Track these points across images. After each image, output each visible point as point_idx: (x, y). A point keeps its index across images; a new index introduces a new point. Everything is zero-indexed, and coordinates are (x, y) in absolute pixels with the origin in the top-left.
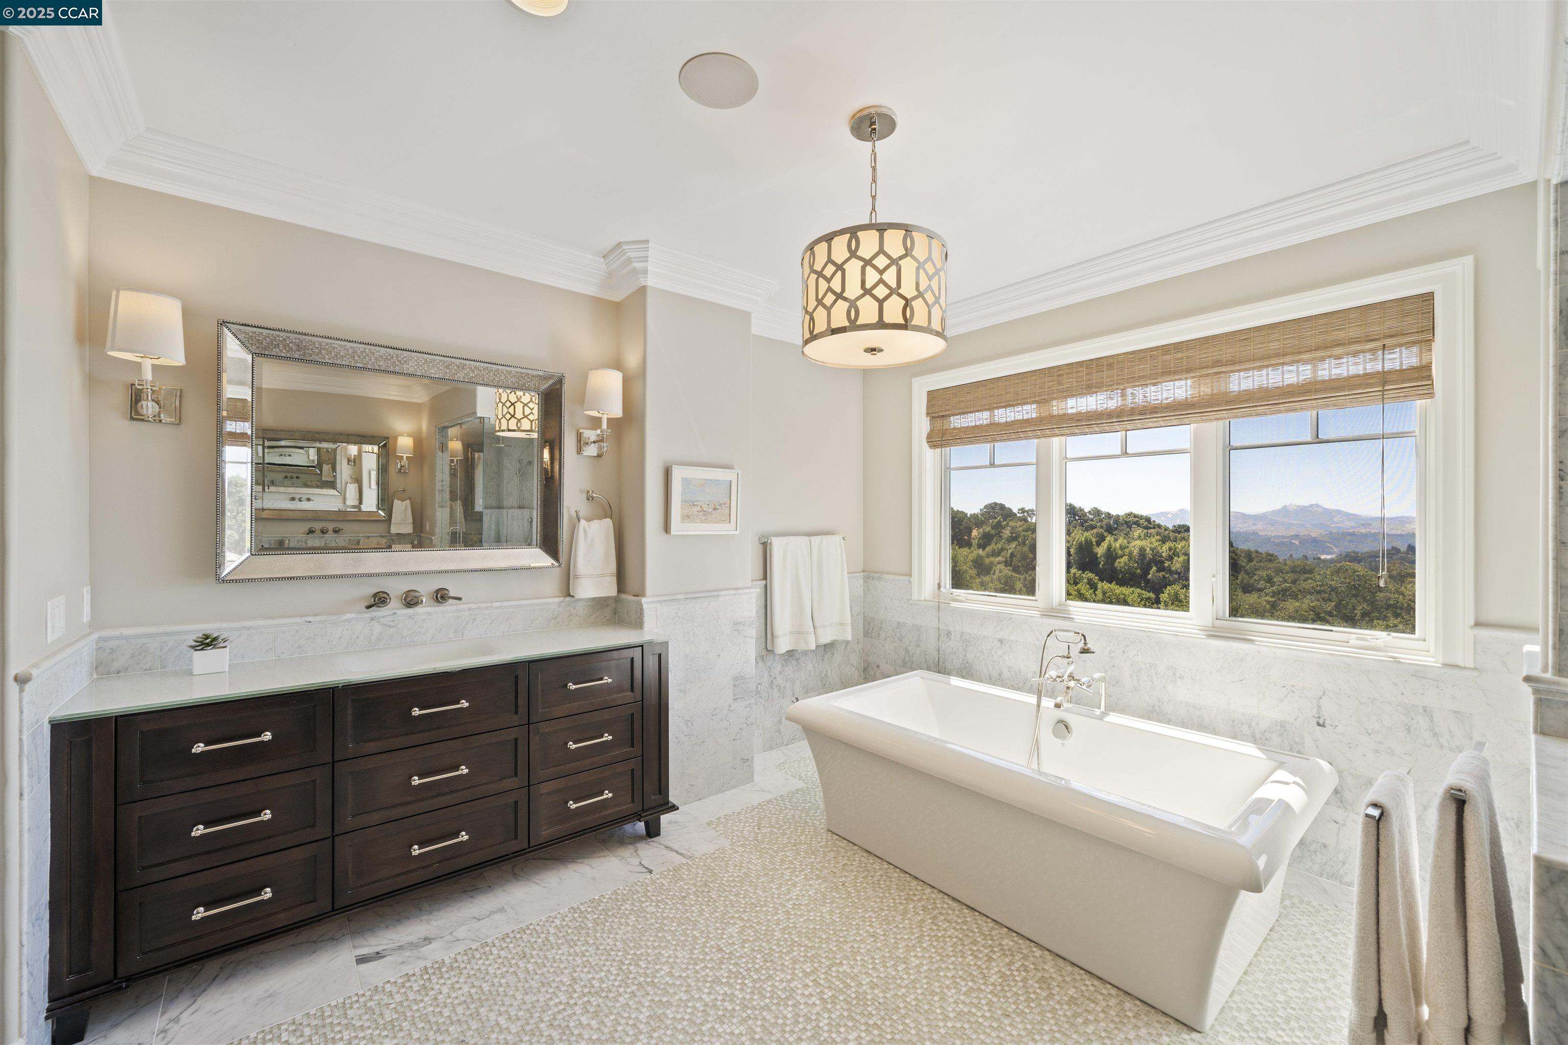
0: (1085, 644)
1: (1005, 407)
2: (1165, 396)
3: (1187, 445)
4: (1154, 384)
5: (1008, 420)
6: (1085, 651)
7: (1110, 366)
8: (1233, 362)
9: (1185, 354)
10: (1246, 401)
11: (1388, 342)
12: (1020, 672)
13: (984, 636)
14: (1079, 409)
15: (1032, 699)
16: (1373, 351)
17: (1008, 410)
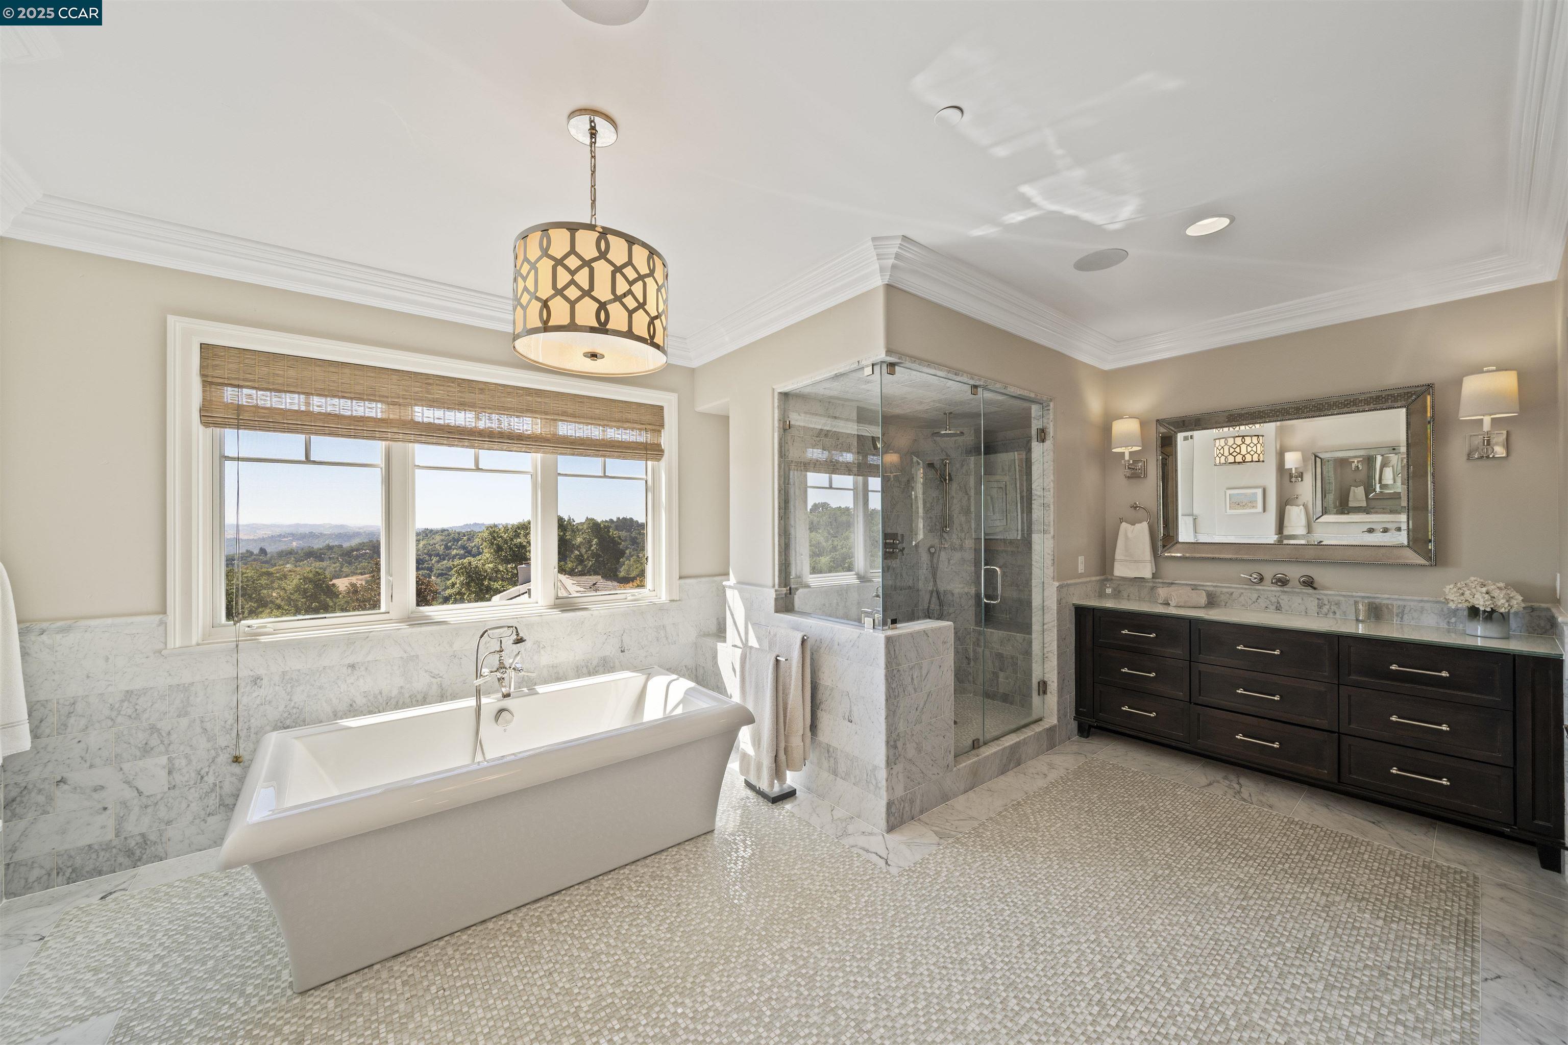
0: (518, 635)
1: (351, 399)
2: (525, 427)
3: (529, 469)
4: (518, 417)
5: (354, 414)
6: (519, 641)
7: (482, 390)
8: (574, 416)
9: (543, 400)
10: (581, 445)
11: (648, 427)
12: (381, 693)
13: (324, 668)
14: (447, 422)
15: (472, 702)
16: (640, 430)
17: (342, 401)
